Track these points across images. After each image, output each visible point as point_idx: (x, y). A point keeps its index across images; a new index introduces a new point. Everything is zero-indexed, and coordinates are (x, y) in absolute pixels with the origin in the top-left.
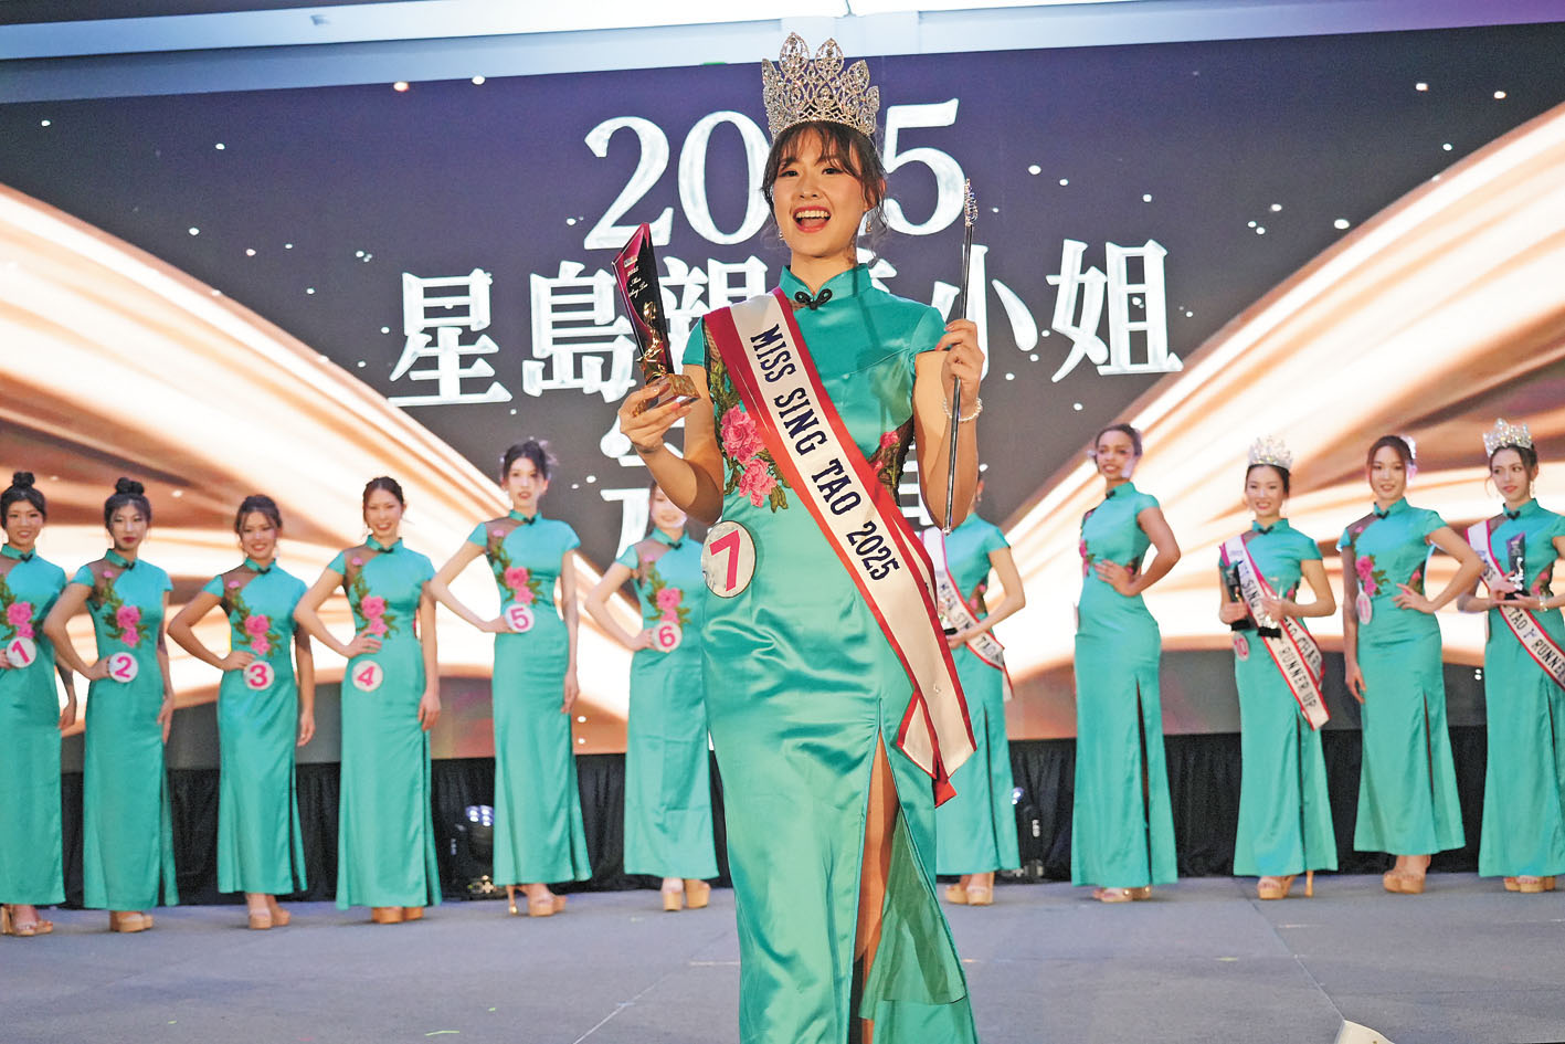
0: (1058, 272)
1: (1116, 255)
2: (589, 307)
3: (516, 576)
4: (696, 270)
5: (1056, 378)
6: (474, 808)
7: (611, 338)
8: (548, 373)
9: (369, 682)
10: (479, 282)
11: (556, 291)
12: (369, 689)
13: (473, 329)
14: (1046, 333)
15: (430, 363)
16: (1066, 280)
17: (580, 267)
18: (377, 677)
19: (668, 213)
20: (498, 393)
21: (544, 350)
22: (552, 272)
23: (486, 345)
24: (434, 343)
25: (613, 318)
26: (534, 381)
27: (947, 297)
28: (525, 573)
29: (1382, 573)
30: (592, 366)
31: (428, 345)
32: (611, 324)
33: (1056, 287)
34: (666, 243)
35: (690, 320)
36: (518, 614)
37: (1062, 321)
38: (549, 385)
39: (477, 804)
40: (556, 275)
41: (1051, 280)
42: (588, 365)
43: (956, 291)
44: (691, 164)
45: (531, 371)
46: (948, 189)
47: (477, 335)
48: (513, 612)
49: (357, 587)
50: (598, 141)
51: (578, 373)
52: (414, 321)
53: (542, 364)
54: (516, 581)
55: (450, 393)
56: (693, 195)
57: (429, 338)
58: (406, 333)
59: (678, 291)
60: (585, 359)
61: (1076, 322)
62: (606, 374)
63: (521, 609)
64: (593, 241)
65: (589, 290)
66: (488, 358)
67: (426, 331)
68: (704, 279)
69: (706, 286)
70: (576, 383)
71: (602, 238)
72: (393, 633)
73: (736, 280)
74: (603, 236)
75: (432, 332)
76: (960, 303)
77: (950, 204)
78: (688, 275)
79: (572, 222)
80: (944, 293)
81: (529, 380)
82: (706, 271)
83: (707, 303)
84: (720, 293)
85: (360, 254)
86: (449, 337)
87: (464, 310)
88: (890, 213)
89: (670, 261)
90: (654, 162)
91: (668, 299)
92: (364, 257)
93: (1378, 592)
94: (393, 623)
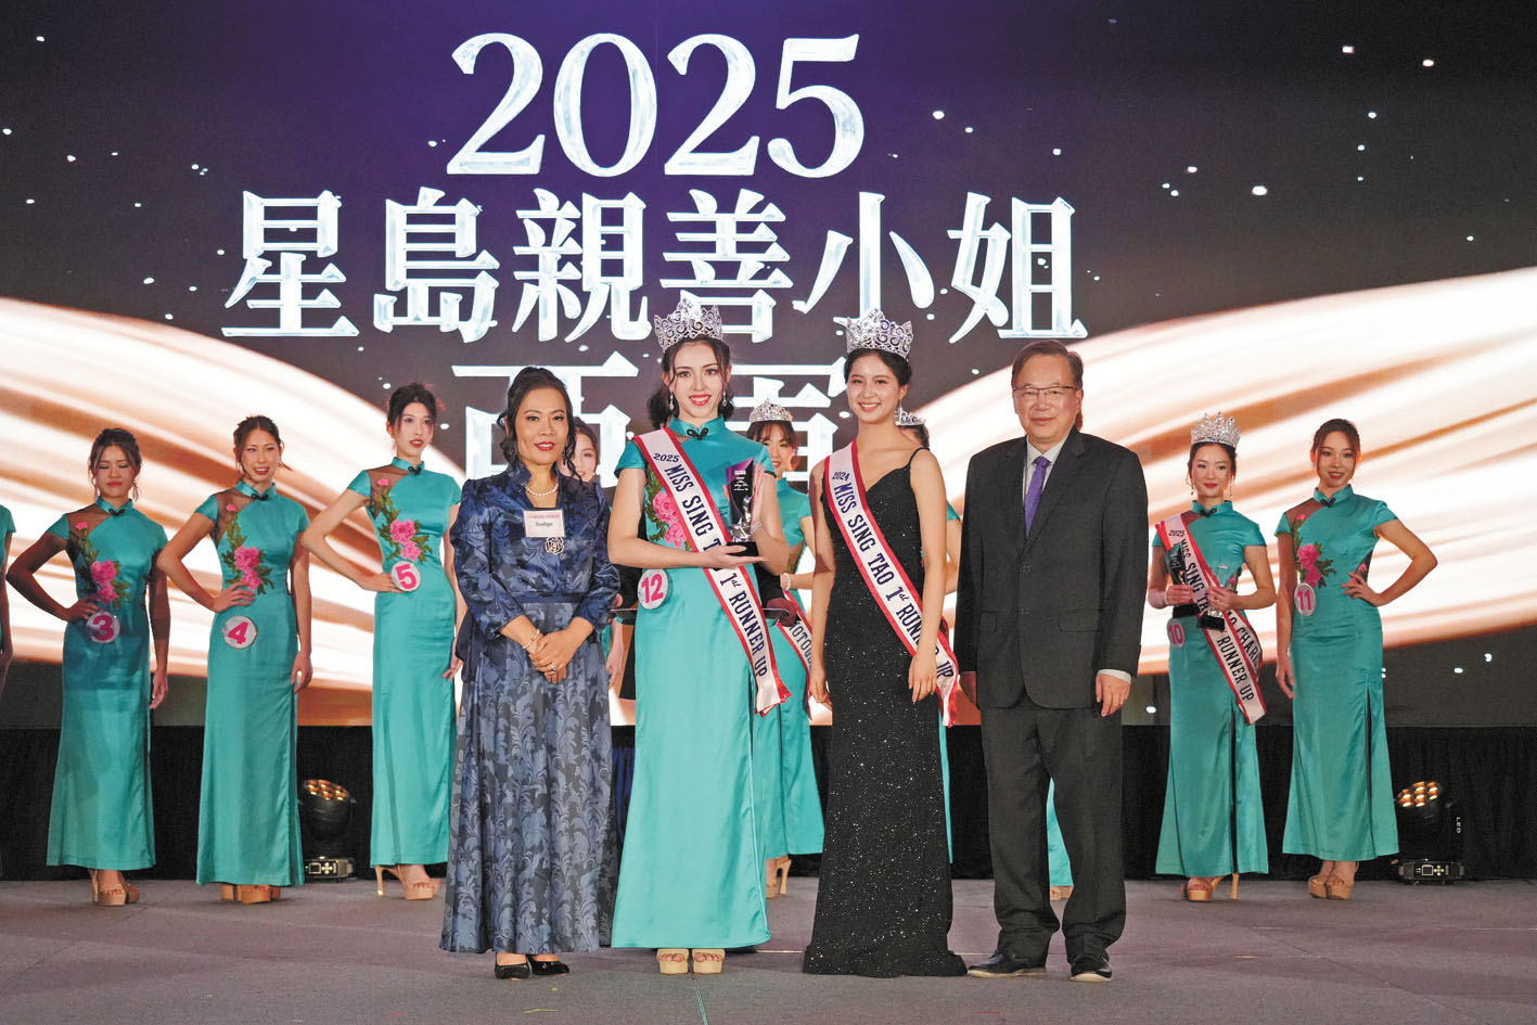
0: (959, 226)
1: (1021, 211)
2: (450, 238)
3: (402, 530)
4: (569, 205)
5: (953, 340)
6: (312, 782)
7: (473, 274)
8: (401, 308)
9: (241, 639)
10: (328, 205)
11: (412, 219)
12: (239, 646)
13: (320, 255)
14: (944, 291)
15: (272, 291)
16: (968, 235)
17: (441, 194)
18: (250, 633)
19: (540, 139)
20: (344, 328)
21: (397, 283)
22: (410, 198)
23: (333, 274)
24: (275, 269)
25: (474, 251)
26: (386, 318)
27: (839, 246)
28: (412, 526)
29: (1328, 563)
30: (451, 303)
31: (268, 271)
32: (472, 258)
33: (958, 241)
34: (536, 172)
35: (560, 257)
36: (403, 572)
37: (961, 279)
38: (401, 321)
39: (316, 777)
40: (414, 202)
41: (952, 234)
42: (446, 301)
43: (850, 240)
44: (568, 88)
45: (383, 305)
46: (845, 129)
47: (325, 262)
48: (399, 568)
49: (230, 535)
50: (466, 56)
51: (434, 310)
52: (253, 243)
53: (394, 299)
54: (402, 535)
55: (291, 325)
56: (568, 120)
57: (269, 264)
58: (245, 257)
59: (548, 225)
60: (443, 295)
61: (977, 280)
62: (465, 312)
63: (407, 567)
64: (454, 167)
65: (450, 219)
66: (333, 287)
67: (266, 255)
68: (576, 214)
69: (579, 222)
70: (433, 321)
71: (467, 163)
72: (267, 588)
73: (612, 217)
74: (468, 160)
75: (273, 257)
76: (852, 255)
77: (847, 146)
78: (559, 209)
79: (433, 144)
80: (836, 243)
81: (380, 315)
82: (579, 206)
83: (579, 241)
84: (594, 229)
85: (195, 167)
86: (292, 263)
87: (310, 235)
88: (782, 153)
89: (540, 192)
90: (527, 83)
91: (535, 234)
92: (200, 169)
93: (1322, 583)
94: (267, 577)
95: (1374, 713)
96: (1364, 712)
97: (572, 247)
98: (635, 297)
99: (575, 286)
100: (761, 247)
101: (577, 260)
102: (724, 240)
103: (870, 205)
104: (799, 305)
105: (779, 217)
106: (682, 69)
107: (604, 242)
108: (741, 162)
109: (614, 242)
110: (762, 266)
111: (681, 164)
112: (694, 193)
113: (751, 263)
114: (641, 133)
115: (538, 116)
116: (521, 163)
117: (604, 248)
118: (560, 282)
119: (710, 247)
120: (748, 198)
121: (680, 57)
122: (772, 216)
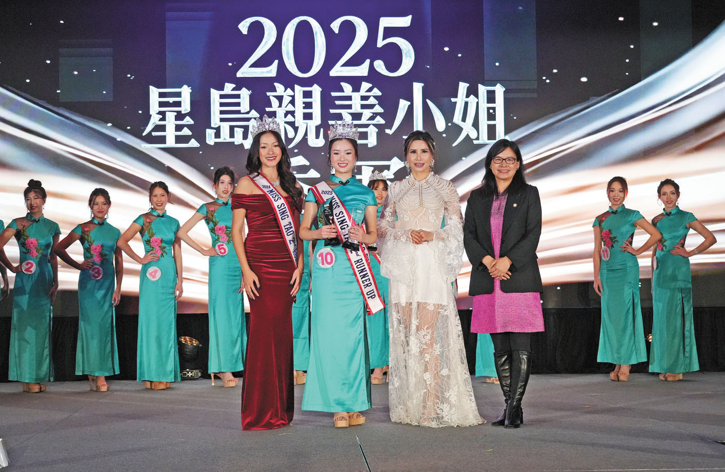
0: (456, 96)
1: (482, 90)
2: (238, 104)
3: (220, 229)
4: (289, 90)
5: (454, 145)
6: (183, 337)
7: (248, 120)
8: (218, 135)
9: (154, 277)
10: (186, 91)
11: (222, 97)
12: (154, 280)
13: (183, 112)
14: (450, 124)
15: (162, 128)
16: (460, 100)
17: (234, 86)
18: (158, 274)
19: (276, 62)
20: (194, 143)
21: (216, 124)
22: (221, 88)
23: (188, 120)
24: (163, 119)
25: (249, 110)
26: (211, 139)
27: (405, 106)
28: (225, 228)
29: (615, 238)
30: (239, 132)
31: (160, 120)
32: (248, 113)
33: (456, 102)
34: (275, 76)
35: (285, 112)
36: (221, 247)
37: (457, 119)
38: (218, 140)
40: (223, 90)
41: (453, 100)
42: (237, 132)
43: (409, 103)
44: (288, 40)
45: (210, 133)
46: (406, 56)
47: (185, 115)
48: (219, 246)
49: (149, 232)
50: (244, 27)
51: (232, 135)
52: (154, 108)
53: (215, 131)
54: (220, 232)
55: (171, 143)
56: (288, 53)
57: (161, 117)
58: (151, 114)
59: (280, 98)
60: (236, 129)
61: (464, 120)
62: (245, 136)
63: (223, 245)
64: (239, 74)
65: (238, 96)
66: (189, 126)
67: (160, 113)
68: (292, 93)
69: (293, 97)
70: (231, 140)
71: (245, 72)
72: (164, 254)
73: (307, 95)
74: (246, 71)
75: (163, 114)
76: (410, 110)
77: (407, 63)
78: (285, 92)
79: (230, 64)
80: (403, 104)
81: (209, 138)
82: (293, 90)
83: (294, 105)
84: (300, 100)
85: (129, 76)
86: (171, 116)
87: (178, 104)
88: (380, 66)
89: (276, 84)
90: (270, 38)
91: (275, 102)
92: (131, 77)
93: (612, 246)
94: (165, 250)
95: (636, 301)
96: (631, 301)
97: (290, 108)
98: (318, 129)
99: (292, 124)
100: (371, 106)
101: (292, 113)
102: (355, 104)
103: (418, 88)
104: (388, 131)
105: (379, 93)
106: (337, 31)
107: (304, 105)
108: (362, 70)
109: (308, 105)
110: (372, 114)
111: (337, 72)
112: (342, 84)
113: (367, 113)
114: (319, 59)
115: (275, 52)
116: (268, 72)
117: (304, 108)
118: (286, 122)
119: (350, 107)
120: (365, 86)
121: (335, 26)
122: (375, 93)
